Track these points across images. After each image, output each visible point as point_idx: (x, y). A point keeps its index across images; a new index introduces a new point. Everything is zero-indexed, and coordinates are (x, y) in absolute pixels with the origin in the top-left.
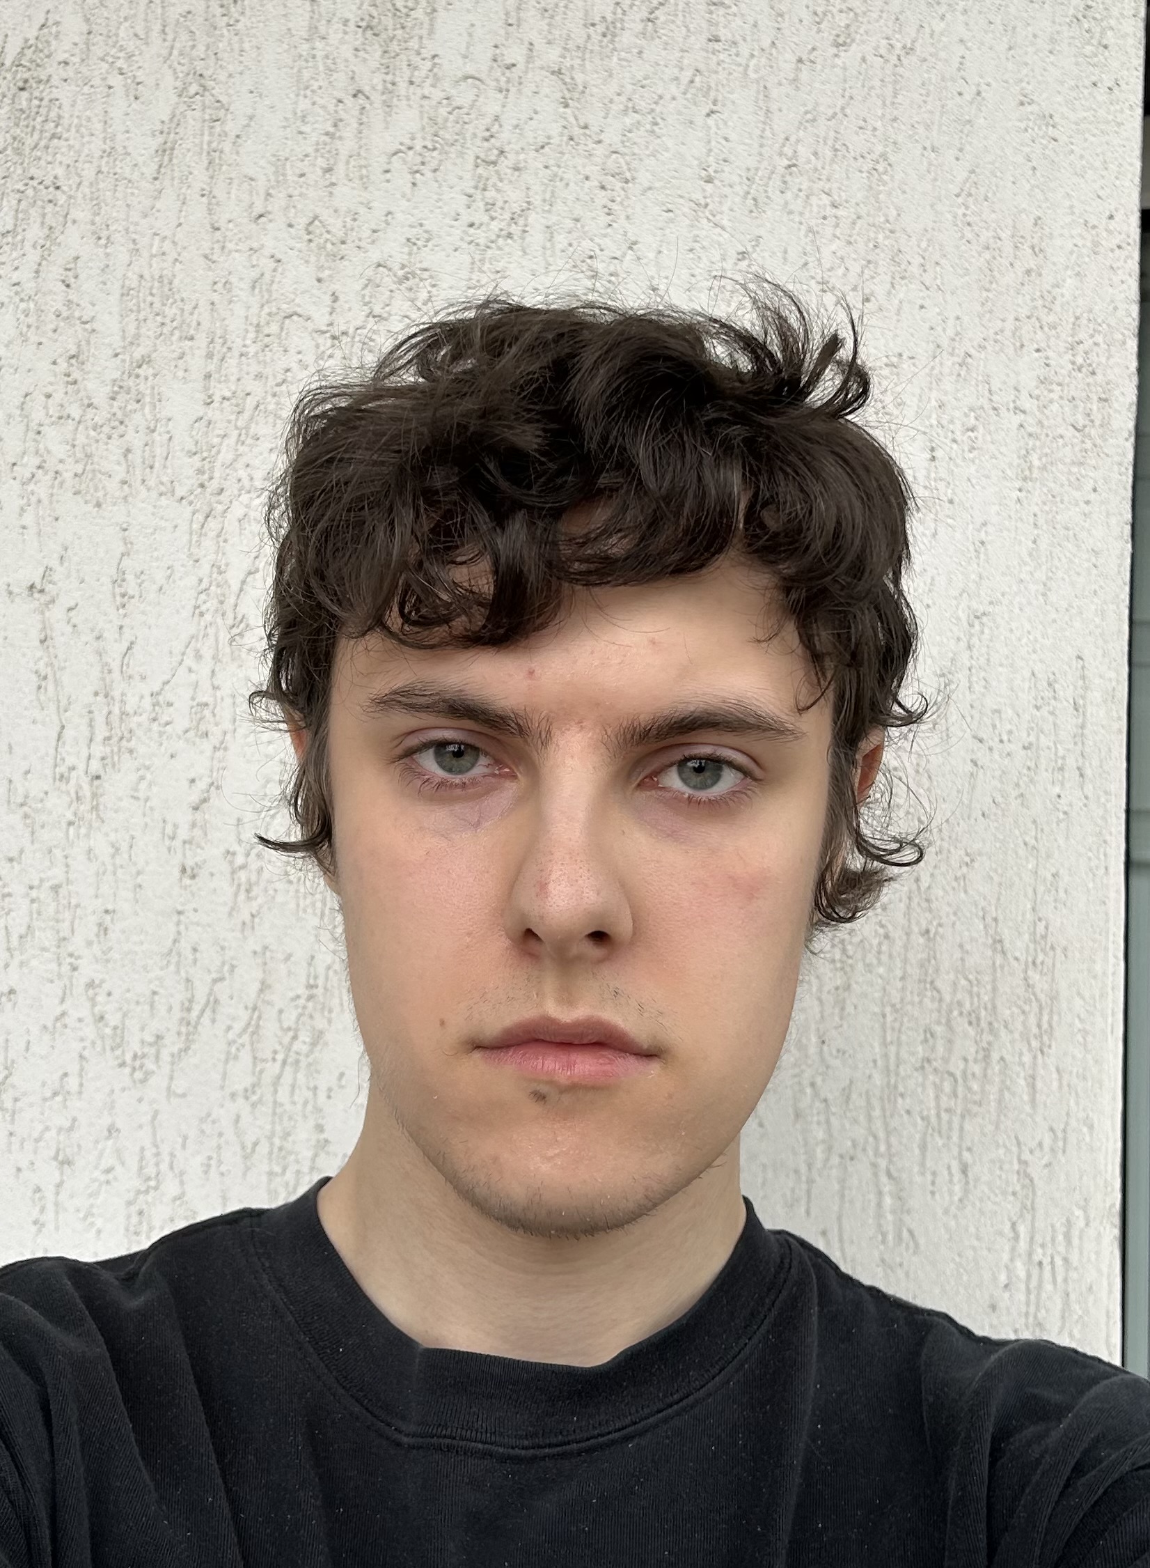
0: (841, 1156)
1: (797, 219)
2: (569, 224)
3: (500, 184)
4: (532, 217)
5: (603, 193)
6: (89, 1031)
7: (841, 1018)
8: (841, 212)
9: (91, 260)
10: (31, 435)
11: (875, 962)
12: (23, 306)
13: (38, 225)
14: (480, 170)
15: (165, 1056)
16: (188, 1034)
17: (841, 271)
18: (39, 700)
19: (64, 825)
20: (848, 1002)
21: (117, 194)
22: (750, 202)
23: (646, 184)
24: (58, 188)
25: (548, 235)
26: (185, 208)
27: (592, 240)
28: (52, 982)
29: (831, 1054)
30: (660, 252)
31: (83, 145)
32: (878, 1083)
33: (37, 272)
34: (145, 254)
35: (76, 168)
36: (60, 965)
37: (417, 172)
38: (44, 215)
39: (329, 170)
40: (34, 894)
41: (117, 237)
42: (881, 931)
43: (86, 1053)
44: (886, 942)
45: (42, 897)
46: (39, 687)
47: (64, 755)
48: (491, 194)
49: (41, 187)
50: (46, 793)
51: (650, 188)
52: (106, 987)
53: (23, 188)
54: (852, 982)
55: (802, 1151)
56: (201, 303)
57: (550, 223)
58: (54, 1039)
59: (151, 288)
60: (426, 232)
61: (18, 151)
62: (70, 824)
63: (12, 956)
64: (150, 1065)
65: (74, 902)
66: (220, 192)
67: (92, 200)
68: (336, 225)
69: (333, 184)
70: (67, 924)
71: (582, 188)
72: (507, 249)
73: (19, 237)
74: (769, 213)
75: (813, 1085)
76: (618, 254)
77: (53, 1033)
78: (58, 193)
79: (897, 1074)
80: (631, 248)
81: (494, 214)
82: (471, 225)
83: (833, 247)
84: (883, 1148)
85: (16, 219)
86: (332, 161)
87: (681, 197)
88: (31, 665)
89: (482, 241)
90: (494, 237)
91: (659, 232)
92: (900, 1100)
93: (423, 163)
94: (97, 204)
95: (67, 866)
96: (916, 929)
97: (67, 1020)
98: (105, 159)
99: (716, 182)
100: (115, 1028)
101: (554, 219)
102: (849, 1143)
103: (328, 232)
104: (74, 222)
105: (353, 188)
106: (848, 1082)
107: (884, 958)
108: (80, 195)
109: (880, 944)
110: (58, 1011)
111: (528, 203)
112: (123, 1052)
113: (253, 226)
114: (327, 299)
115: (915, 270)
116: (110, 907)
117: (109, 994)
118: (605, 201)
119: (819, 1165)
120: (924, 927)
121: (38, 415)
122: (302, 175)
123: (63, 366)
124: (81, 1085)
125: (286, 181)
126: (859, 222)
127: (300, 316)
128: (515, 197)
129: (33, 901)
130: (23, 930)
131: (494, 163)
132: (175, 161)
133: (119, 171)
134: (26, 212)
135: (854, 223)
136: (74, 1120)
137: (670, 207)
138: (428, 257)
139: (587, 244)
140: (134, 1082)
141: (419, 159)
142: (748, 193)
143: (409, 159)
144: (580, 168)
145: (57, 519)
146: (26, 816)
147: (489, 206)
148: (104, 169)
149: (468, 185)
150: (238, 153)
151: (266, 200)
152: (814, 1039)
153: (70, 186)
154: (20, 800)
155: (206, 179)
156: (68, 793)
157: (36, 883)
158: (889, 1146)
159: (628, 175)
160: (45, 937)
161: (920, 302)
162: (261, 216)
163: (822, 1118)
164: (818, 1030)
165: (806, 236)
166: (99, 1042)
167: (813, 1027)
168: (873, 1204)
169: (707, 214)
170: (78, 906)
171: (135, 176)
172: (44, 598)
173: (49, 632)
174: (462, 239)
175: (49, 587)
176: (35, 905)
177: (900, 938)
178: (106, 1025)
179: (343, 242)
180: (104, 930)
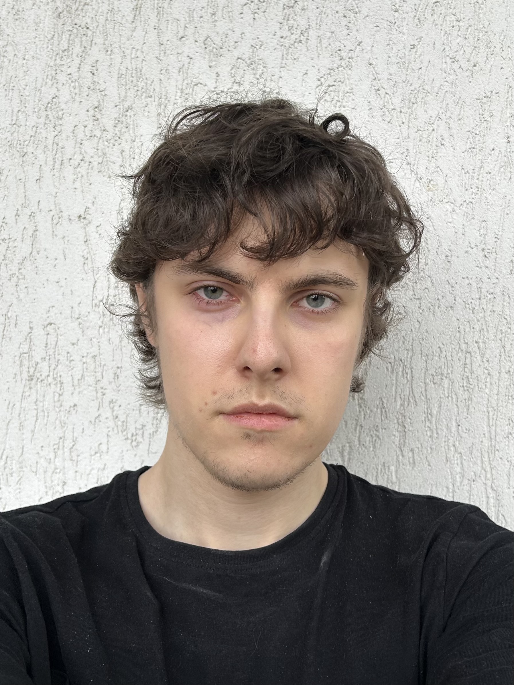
0: (469, 480)
1: (440, 28)
2: (329, 34)
3: (296, 17)
4: (311, 32)
5: (345, 19)
6: (111, 424)
7: (468, 414)
8: (461, 24)
9: (103, 61)
10: (78, 145)
11: (484, 387)
12: (73, 84)
13: (79, 46)
14: (285, 11)
15: (146, 434)
16: (157, 424)
17: (462, 51)
18: (84, 269)
19: (98, 328)
20: (471, 406)
21: (115, 30)
22: (416, 21)
23: (366, 14)
24: (88, 28)
25: (319, 41)
26: (147, 35)
27: (340, 42)
28: (93, 400)
29: (463, 431)
30: (373, 46)
31: (99, 7)
32: (486, 445)
33: (79, 68)
34: (129, 57)
35: (96, 18)
36: (97, 393)
37: (256, 13)
38: (81, 42)
39: (214, 14)
40: (84, 360)
41: (116, 51)
42: (486, 371)
43: (110, 434)
44: (489, 377)
45: (88, 361)
46: (85, 263)
47: (97, 295)
48: (291, 22)
49: (80, 28)
50: (89, 313)
51: (367, 16)
52: (119, 403)
53: (71, 29)
54: (473, 396)
55: (450, 477)
56: (155, 80)
57: (319, 35)
58: (95, 427)
59: (132, 73)
60: (260, 41)
61: (69, 12)
62: (100, 327)
63: (75, 389)
64: (140, 439)
65: (103, 363)
66: (163, 27)
67: (103, 33)
68: (217, 40)
69: (216, 21)
70: (100, 374)
71: (335, 17)
72: (299, 48)
73: (70, 53)
74: (425, 25)
75: (454, 446)
76: (353, 48)
77: (95, 424)
78: (88, 30)
79: (496, 440)
80: (359, 45)
81: (292, 31)
82: (282, 37)
83: (458, 41)
84: (489, 476)
85: (69, 43)
86: (215, 10)
87: (382, 19)
88: (81, 253)
89: (287, 45)
90: (293, 43)
91: (373, 37)
92: (497, 452)
93: (258, 9)
94: (106, 34)
95: (99, 346)
96: (503, 371)
97: (101, 418)
98: (110, 14)
99: (400, 11)
100: (123, 422)
101: (321, 32)
102: (473, 473)
103: (214, 43)
104: (96, 44)
105: (226, 22)
106: (471, 444)
107: (488, 384)
108: (98, 31)
109: (486, 378)
110: (97, 415)
111: (309, 25)
112: (127, 433)
113: (179, 42)
114: (214, 76)
115: (498, 50)
116: (120, 366)
117: (120, 406)
118: (346, 23)
119: (458, 484)
120: (508, 369)
121: (81, 136)
122: (201, 17)
123: (92, 112)
124: (108, 449)
125: (193, 20)
126: (470, 28)
127: (201, 84)
128: (303, 23)
129: (84, 363)
130: (79, 377)
131: (292, 7)
132: (142, 13)
133: (116, 19)
134: (73, 40)
135: (468, 29)
136: (105, 465)
137: (378, 24)
138: (262, 54)
139: (338, 44)
140: (132, 447)
141: (256, 7)
142: (415, 16)
143: (251, 7)
144: (333, 7)
145: (91, 184)
146: (80, 324)
147: (291, 28)
148: (109, 19)
149: (280, 19)
150: (171, 8)
151: (185, 29)
152: (454, 424)
153: (93, 27)
154: (77, 316)
155: (157, 21)
156: (99, 312)
157: (85, 355)
158: (492, 475)
159: (357, 10)
160: (90, 380)
161: (501, 66)
162: (182, 37)
163: (459, 462)
164: (456, 420)
165: (444, 36)
166: (116, 428)
167: (454, 418)
168: (484, 503)
169: (396, 27)
170: (104, 365)
171: (123, 22)
172: (86, 222)
173: (88, 237)
174: (278, 44)
175: (88, 216)
176: (85, 365)
177: (496, 375)
178: (119, 420)
179: (221, 48)
180: (116, 376)
